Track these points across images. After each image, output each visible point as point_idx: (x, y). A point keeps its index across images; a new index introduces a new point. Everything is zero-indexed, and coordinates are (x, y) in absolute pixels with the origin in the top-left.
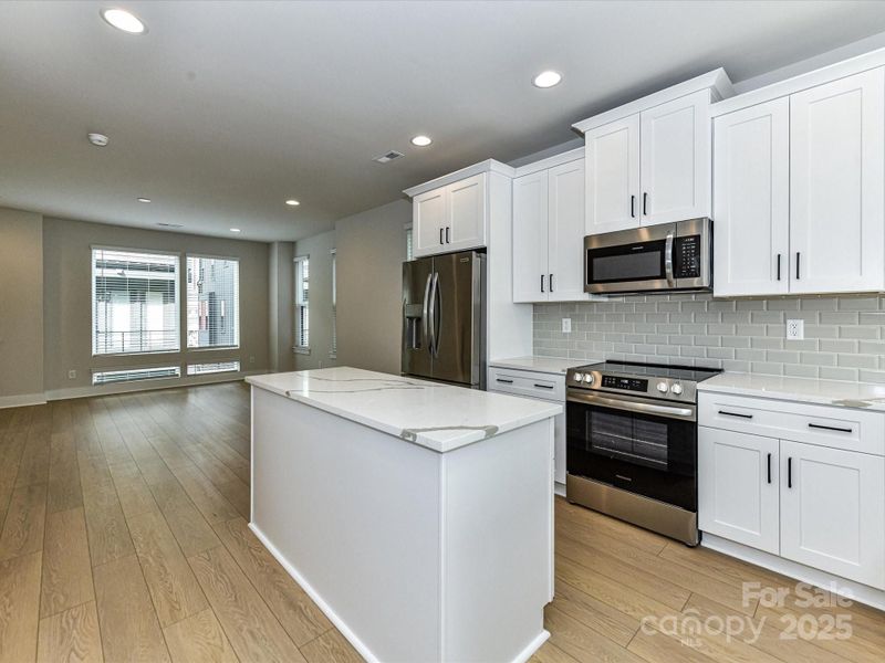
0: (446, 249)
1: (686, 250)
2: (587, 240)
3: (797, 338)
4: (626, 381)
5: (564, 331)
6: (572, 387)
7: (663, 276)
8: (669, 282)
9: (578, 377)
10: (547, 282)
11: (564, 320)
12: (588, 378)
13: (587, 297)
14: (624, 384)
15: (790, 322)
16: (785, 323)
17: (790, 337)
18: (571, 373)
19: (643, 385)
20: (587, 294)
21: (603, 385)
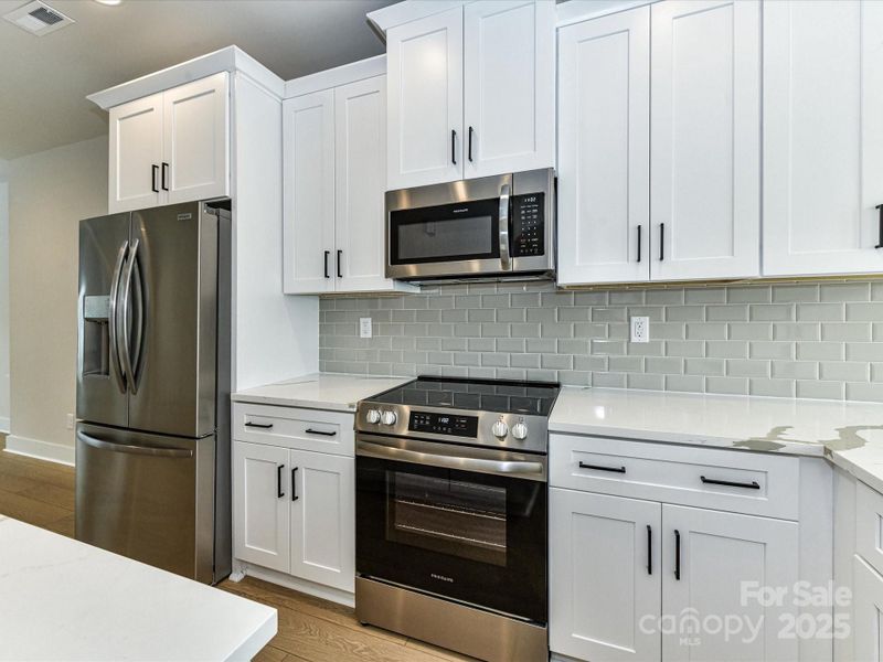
0: (163, 200)
1: (526, 215)
2: (391, 197)
3: (642, 340)
4: (445, 420)
5: (362, 336)
6: (365, 434)
7: (495, 254)
8: (505, 264)
9: (373, 416)
10: (333, 263)
11: (362, 320)
12: (389, 418)
13: (389, 285)
14: (442, 425)
15: (634, 319)
16: (629, 320)
17: (634, 339)
18: (363, 408)
19: (471, 427)
20: (390, 281)
21: (411, 428)
